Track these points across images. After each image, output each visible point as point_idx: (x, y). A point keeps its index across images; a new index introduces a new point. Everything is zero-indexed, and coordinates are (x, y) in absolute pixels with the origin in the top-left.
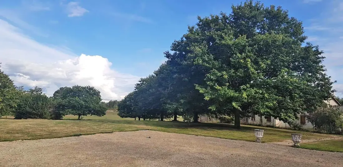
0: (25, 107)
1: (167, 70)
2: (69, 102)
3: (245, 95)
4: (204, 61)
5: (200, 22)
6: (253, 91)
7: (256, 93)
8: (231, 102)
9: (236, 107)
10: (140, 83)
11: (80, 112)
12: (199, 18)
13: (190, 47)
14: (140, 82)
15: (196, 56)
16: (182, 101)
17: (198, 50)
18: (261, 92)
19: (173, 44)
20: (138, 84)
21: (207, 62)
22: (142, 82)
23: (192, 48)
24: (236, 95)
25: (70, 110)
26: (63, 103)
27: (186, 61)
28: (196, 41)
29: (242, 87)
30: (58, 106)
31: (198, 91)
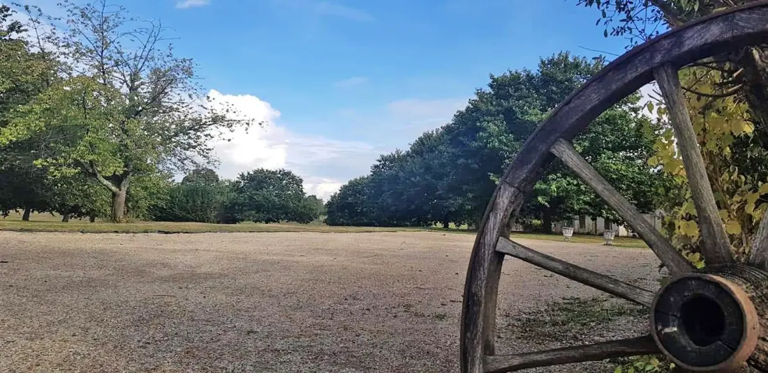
0: (171, 209)
1: (448, 153)
2: (251, 198)
3: (554, 187)
4: (500, 141)
5: (493, 82)
6: (564, 183)
7: (569, 184)
8: (536, 197)
9: (543, 202)
10: (378, 163)
11: (271, 216)
12: (492, 77)
13: (480, 122)
14: (380, 161)
15: (491, 135)
16: (470, 195)
17: (492, 128)
18: (575, 182)
19: (455, 116)
20: (376, 167)
21: (505, 145)
22: (383, 162)
23: (485, 124)
24: (544, 187)
25: (254, 212)
26: (241, 200)
27: (476, 142)
28: (489, 113)
29: (550, 177)
30: (230, 205)
31: (494, 182)
